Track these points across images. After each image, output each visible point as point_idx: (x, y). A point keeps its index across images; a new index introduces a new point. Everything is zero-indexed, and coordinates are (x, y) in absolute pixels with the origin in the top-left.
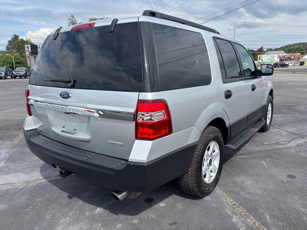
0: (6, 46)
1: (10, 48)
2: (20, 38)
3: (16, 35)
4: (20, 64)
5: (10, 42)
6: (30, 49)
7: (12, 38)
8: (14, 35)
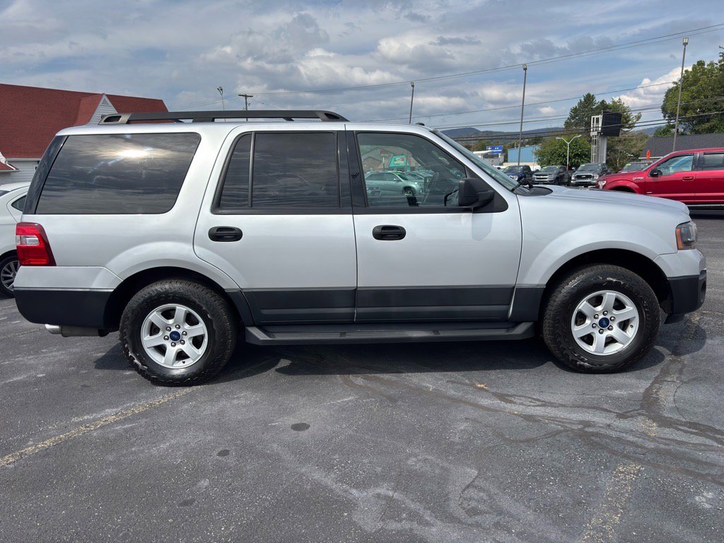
0: (565, 120)
1: (572, 124)
2: (598, 100)
3: (589, 95)
4: (582, 158)
5: (575, 111)
6: (600, 125)
7: (581, 101)
8: (585, 94)
